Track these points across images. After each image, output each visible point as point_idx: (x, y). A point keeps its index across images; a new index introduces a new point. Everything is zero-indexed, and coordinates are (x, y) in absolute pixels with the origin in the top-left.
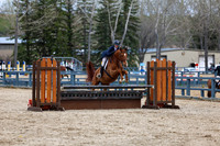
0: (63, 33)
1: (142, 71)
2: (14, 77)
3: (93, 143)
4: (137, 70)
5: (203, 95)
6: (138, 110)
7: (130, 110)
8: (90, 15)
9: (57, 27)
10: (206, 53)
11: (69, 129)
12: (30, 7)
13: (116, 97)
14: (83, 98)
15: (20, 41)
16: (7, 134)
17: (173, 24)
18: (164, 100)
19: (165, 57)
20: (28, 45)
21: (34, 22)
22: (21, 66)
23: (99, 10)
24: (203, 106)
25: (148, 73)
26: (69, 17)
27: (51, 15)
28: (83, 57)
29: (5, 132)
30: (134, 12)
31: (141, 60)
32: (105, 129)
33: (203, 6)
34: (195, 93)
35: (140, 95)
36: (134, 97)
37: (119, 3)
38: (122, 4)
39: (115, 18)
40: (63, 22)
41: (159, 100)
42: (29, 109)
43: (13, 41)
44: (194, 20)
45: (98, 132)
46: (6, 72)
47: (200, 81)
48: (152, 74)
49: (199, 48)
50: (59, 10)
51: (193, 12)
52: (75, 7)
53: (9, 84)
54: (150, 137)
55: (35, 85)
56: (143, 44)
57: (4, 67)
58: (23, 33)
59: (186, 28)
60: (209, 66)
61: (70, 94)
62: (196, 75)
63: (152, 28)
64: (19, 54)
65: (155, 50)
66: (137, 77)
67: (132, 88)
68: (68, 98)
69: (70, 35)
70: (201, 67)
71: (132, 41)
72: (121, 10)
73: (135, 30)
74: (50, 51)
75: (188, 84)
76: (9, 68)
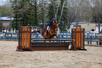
0: (33, 15)
1: (69, 33)
2: (10, 35)
3: (46, 66)
4: (67, 32)
5: (97, 44)
6: (67, 51)
7: (64, 51)
8: (45, 7)
9: (30, 12)
10: (99, 24)
11: (36, 60)
12: (17, 3)
13: (57, 45)
14: (42, 45)
15: (13, 19)
16: (7, 62)
17: (84, 11)
18: (80, 46)
19: (80, 26)
20: (16, 21)
21: (19, 10)
22: (13, 30)
23: (49, 5)
24: (98, 49)
25: (72, 34)
26: (35, 8)
27: (27, 7)
28: (42, 26)
29: (6, 61)
30: (66, 5)
31: (69, 28)
32: (52, 60)
33: (98, 3)
34: (94, 43)
35: (68, 44)
36: (66, 45)
37: (59, 1)
38: (60, 2)
39: (57, 8)
40: (33, 10)
41: (77, 46)
42: (17, 50)
43: (10, 19)
44: (94, 9)
45: (49, 61)
46: (6, 33)
47: (96, 38)
48: (74, 34)
49: (96, 22)
50: (31, 4)
51: (93, 5)
52: (38, 3)
53: (7, 39)
54: (73, 63)
55: (20, 39)
56: (70, 20)
57: (5, 31)
58: (14, 15)
59: (90, 13)
60: (101, 30)
61: (36, 44)
62: (94, 35)
63: (74, 13)
64: (12, 25)
65: (75, 23)
66: (67, 35)
67: (65, 41)
68: (35, 45)
69: (36, 16)
70: (97, 31)
71: (64, 19)
72: (59, 4)
73: (66, 14)
74: (27, 24)
75: (91, 39)
76: (8, 31)
